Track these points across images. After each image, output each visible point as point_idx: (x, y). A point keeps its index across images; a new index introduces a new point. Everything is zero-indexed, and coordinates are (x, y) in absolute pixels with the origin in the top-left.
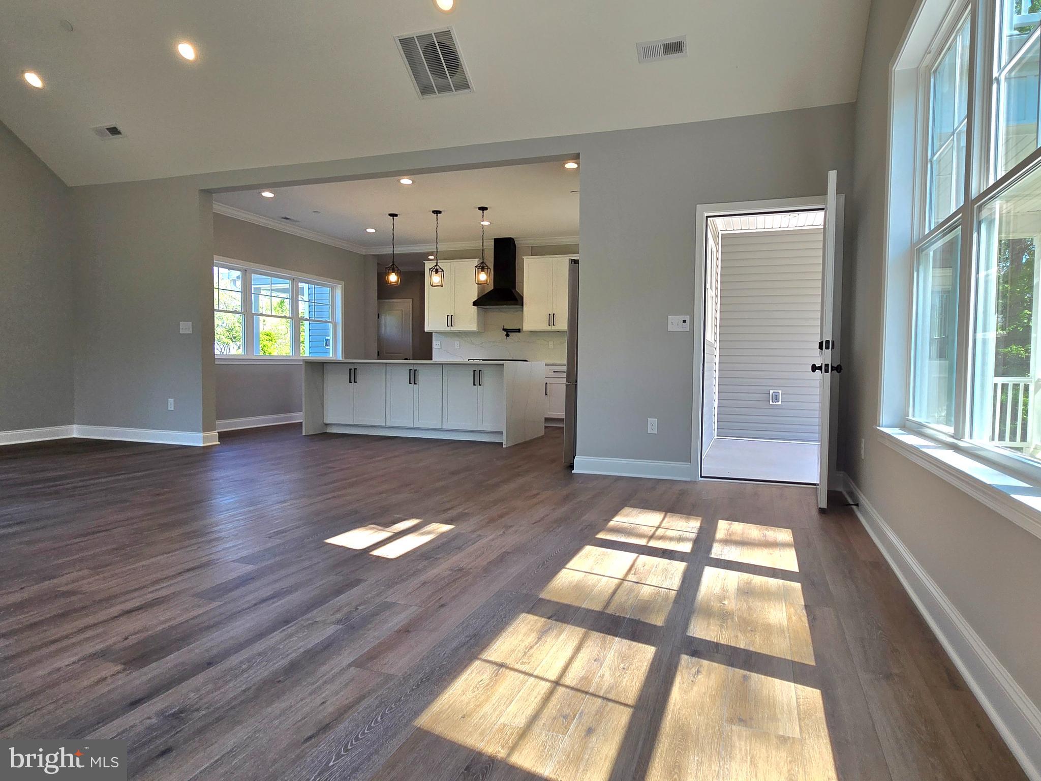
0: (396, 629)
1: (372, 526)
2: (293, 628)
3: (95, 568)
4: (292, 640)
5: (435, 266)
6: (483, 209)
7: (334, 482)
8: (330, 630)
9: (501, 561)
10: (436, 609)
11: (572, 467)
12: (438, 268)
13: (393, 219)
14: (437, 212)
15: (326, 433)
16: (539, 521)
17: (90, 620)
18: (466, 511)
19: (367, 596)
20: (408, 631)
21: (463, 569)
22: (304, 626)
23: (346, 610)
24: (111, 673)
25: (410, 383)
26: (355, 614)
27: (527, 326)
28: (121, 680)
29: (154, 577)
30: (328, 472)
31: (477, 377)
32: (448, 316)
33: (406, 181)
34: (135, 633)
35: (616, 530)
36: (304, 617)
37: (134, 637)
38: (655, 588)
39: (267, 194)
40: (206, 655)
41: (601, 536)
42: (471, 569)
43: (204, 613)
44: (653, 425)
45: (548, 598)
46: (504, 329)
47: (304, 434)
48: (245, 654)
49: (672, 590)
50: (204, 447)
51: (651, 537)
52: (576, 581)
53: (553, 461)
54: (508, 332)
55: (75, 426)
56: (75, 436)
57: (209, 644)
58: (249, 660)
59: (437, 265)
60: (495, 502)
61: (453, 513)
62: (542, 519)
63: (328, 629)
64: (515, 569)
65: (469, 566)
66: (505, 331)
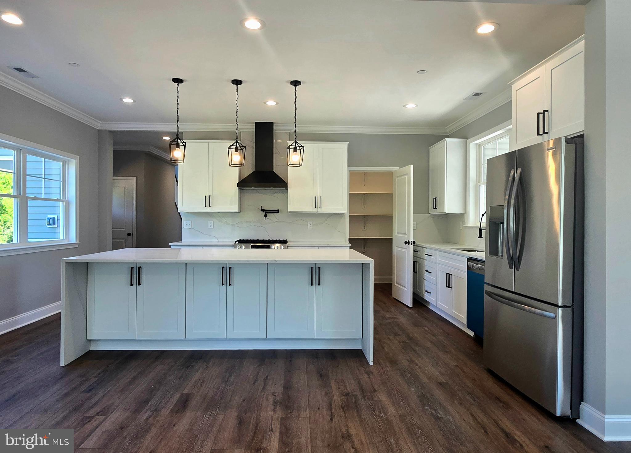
25: (222, 284)
27: (291, 208)
32: (206, 196)
46: (262, 210)
54: (266, 213)
66: (263, 212)
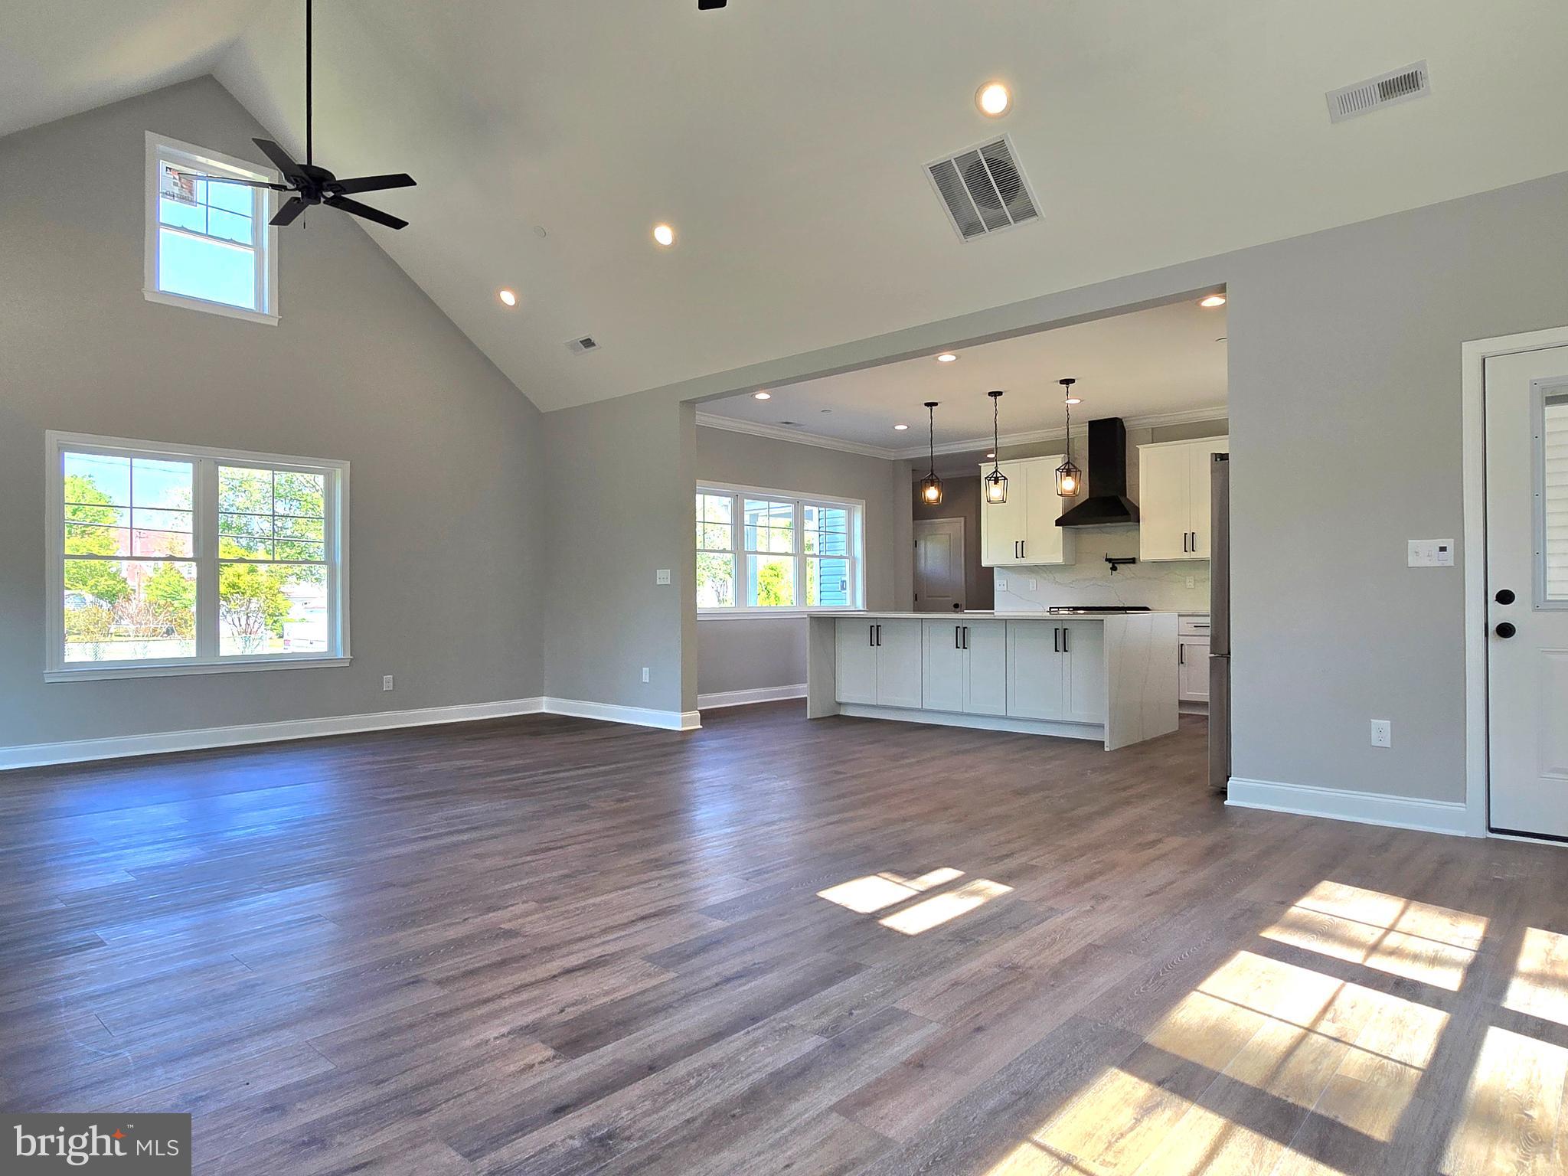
0: (904, 1059)
1: (886, 875)
2: (760, 1031)
3: (544, 901)
4: (756, 1050)
5: (994, 473)
6: (1067, 382)
7: (843, 796)
8: (810, 1044)
9: (1083, 961)
10: (970, 1034)
11: (1223, 793)
12: (999, 475)
13: (931, 410)
14: (995, 394)
15: (839, 715)
16: (1156, 893)
17: (526, 977)
18: (1033, 863)
19: (868, 994)
20: (922, 1066)
21: (1019, 967)
22: (776, 1031)
23: (835, 1013)
24: (540, 1059)
25: (957, 647)
26: (849, 1022)
27: (1144, 555)
28: (548, 1072)
29: (604, 923)
30: (834, 779)
31: (1061, 639)
32: (1017, 542)
33: (947, 358)
34: (574, 1004)
35: (1302, 926)
36: (779, 1015)
37: (572, 1009)
38: (1373, 1056)
39: (762, 396)
40: (649, 1054)
41: (1272, 934)
42: (1031, 968)
43: (655, 988)
44: (1381, 730)
45: (1158, 1045)
46: (1107, 560)
47: (808, 717)
48: (697, 1061)
49: (1411, 1066)
50: (682, 732)
51: (1374, 949)
52: (1214, 1018)
53: (1190, 780)
54: (1114, 563)
55: (544, 699)
56: (545, 710)
57: (654, 1038)
58: (699, 1072)
59: (996, 471)
60: (1083, 851)
61: (1011, 864)
62: (1162, 889)
63: (807, 1041)
64: (1104, 979)
65: (1031, 962)
66: (1110, 562)
